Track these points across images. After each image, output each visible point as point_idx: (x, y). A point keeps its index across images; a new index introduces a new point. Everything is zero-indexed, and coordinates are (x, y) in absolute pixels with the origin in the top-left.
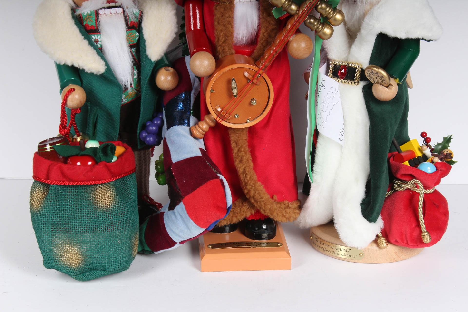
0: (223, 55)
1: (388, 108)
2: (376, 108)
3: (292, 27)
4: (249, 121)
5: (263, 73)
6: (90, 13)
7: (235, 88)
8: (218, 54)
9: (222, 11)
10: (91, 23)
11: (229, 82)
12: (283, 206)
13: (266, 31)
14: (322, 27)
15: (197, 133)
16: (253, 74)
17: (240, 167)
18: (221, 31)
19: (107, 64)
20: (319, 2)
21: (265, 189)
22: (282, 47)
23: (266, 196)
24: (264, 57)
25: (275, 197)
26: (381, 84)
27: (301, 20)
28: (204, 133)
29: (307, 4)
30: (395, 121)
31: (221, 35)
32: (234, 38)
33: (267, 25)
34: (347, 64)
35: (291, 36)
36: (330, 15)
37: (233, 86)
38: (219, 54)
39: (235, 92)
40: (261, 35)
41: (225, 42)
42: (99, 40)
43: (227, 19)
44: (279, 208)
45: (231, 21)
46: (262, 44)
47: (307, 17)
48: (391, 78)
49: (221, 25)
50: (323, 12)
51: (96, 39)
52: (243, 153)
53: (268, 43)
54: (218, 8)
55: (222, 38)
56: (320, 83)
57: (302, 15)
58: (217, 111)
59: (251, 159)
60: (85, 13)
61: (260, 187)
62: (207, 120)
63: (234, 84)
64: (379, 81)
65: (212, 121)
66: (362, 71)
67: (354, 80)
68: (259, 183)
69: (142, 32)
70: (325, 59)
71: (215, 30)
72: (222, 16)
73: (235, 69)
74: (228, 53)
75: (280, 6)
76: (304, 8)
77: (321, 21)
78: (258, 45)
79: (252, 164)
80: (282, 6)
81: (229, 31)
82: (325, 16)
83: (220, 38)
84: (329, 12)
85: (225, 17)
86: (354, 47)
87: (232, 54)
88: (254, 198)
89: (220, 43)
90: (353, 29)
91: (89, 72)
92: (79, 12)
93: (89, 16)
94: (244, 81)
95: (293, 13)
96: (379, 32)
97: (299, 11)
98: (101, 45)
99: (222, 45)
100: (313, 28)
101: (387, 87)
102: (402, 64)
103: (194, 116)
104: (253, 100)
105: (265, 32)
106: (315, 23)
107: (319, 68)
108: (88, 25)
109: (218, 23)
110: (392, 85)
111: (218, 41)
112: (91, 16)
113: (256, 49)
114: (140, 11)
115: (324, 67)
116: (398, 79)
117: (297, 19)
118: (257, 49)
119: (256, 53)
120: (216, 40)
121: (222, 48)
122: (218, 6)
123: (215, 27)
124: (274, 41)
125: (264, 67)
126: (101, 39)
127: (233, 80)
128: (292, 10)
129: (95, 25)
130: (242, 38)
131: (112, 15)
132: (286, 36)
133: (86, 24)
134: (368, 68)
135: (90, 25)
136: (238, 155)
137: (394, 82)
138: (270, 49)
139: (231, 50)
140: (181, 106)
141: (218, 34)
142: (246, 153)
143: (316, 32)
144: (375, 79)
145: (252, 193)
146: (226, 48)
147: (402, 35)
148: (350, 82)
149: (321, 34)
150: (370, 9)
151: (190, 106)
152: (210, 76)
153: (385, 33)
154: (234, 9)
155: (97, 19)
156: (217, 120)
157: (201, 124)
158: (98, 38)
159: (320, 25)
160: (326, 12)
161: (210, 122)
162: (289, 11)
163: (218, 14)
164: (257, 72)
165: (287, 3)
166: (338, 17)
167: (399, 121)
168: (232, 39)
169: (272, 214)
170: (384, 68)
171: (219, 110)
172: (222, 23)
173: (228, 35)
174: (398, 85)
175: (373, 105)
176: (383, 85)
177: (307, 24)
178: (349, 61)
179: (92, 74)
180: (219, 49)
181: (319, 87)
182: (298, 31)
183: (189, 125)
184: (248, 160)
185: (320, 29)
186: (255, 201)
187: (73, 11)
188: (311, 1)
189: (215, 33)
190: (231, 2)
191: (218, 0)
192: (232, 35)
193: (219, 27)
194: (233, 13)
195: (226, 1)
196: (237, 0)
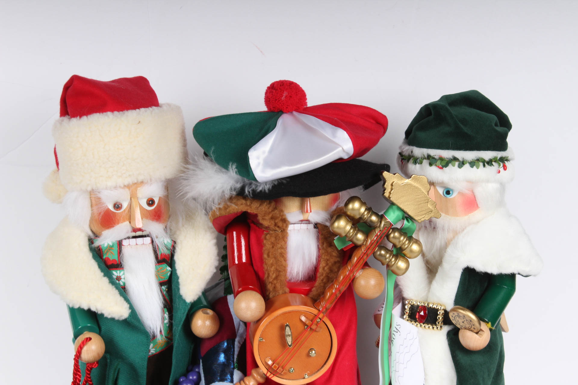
0: (274, 294)
1: (479, 359)
2: (464, 359)
3: (359, 260)
4: (306, 376)
5: (323, 317)
6: (111, 245)
7: (289, 335)
8: (268, 294)
9: (273, 241)
10: (112, 256)
11: (282, 328)
13: (327, 264)
14: (396, 260)
16: (311, 318)
18: (272, 265)
19: (131, 307)
20: (391, 230)
22: (347, 284)
24: (324, 297)
26: (469, 329)
27: (370, 251)
29: (377, 233)
30: (489, 375)
31: (272, 270)
32: (288, 274)
33: (328, 258)
34: (426, 305)
35: (357, 271)
36: (405, 245)
37: (287, 333)
38: (269, 293)
39: (289, 340)
40: (320, 270)
41: (276, 278)
42: (122, 277)
43: (279, 251)
45: (284, 253)
46: (322, 280)
47: (377, 248)
48: (482, 322)
49: (272, 258)
50: (396, 242)
51: (119, 276)
53: (330, 280)
54: (268, 237)
55: (273, 273)
56: (393, 328)
57: (370, 245)
58: (268, 364)
60: (106, 245)
62: (255, 375)
63: (288, 331)
64: (467, 326)
65: (261, 377)
66: (446, 313)
67: (436, 325)
69: (175, 267)
70: (400, 298)
71: (264, 263)
72: (273, 247)
73: (290, 312)
74: (281, 292)
75: (344, 235)
76: (373, 237)
77: (394, 252)
78: (317, 281)
80: (346, 236)
81: (282, 265)
82: (399, 246)
83: (271, 274)
84: (404, 242)
85: (276, 248)
86: (435, 284)
87: (285, 293)
89: (271, 280)
90: (433, 261)
91: (109, 317)
92: (97, 243)
93: (110, 248)
94: (300, 327)
95: (359, 243)
96: (465, 266)
97: (367, 241)
98: (124, 283)
99: (273, 282)
100: (384, 261)
101: (477, 333)
102: (495, 304)
103: (238, 369)
104: (311, 350)
105: (325, 266)
106: (386, 255)
107: (393, 309)
108: (108, 258)
109: (268, 256)
110: (483, 331)
111: (268, 277)
112: (113, 248)
113: (314, 287)
114: (172, 240)
115: (399, 307)
116: (490, 323)
117: (364, 251)
118: (316, 287)
119: (314, 291)
120: (266, 276)
121: (273, 286)
122: (268, 235)
123: (264, 260)
124: (337, 278)
125: (324, 310)
126: (125, 276)
127: (287, 325)
128: (357, 240)
129: (117, 259)
130: (298, 273)
131: (138, 246)
132: (351, 271)
133: (106, 258)
134: (453, 310)
135: (111, 259)
137: (485, 327)
138: (332, 287)
139: (284, 288)
140: (222, 358)
141: (269, 268)
143: (388, 266)
144: (462, 324)
146: (278, 286)
147: (494, 270)
148: (431, 327)
149: (394, 268)
150: (454, 237)
151: (233, 358)
152: (258, 321)
153: (472, 267)
154: (287, 238)
155: (120, 252)
156: (268, 375)
157: (247, 379)
158: (121, 275)
159: (392, 258)
160: (400, 242)
161: (259, 377)
162: (355, 240)
163: (267, 245)
164: (316, 316)
165: (352, 231)
166: (415, 247)
167: (492, 375)
168: (286, 275)
170: (473, 309)
171: (270, 362)
172: (273, 256)
173: (280, 270)
174: (491, 330)
175: (460, 356)
176: (472, 331)
177: (378, 257)
178: (429, 301)
179: (113, 319)
180: (270, 287)
181: (393, 332)
182: (366, 265)
183: (232, 381)
185: (393, 263)
187: (91, 241)
188: (381, 229)
189: (264, 268)
190: (284, 230)
191: (267, 228)
192: (285, 270)
193: (269, 261)
194: (286, 243)
195: (277, 229)
196: (291, 227)
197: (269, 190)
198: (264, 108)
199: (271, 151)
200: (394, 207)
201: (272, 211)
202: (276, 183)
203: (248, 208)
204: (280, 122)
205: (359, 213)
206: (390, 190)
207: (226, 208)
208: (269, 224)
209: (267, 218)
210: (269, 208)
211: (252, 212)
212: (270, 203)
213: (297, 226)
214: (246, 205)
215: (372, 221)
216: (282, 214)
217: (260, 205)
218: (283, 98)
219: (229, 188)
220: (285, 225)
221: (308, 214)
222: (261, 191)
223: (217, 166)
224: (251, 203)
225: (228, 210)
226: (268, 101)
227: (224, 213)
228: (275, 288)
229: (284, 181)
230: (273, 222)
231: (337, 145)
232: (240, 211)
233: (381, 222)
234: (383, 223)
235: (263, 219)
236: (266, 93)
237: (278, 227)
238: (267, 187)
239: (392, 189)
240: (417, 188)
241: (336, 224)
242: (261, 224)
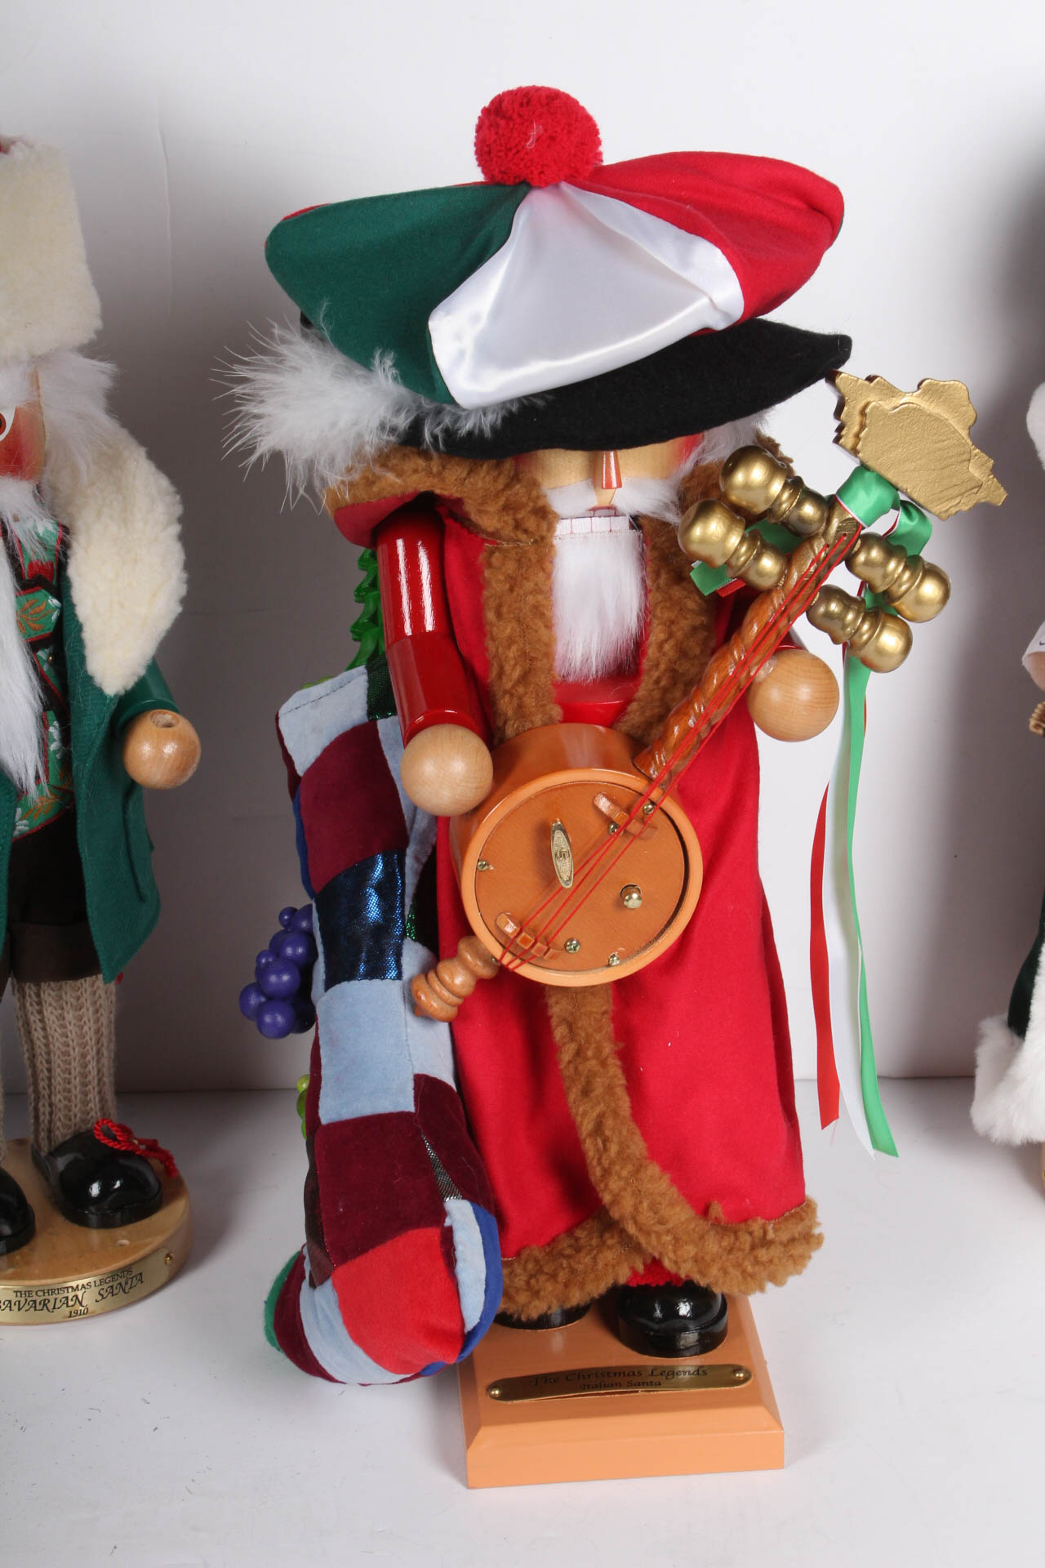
0: (518, 727)
3: (764, 632)
4: (616, 962)
8: (500, 723)
9: (509, 572)
12: (746, 1240)
15: (434, 1004)
17: (585, 1113)
18: (511, 641)
20: (859, 542)
21: (674, 1189)
22: (731, 696)
23: (681, 1214)
25: (717, 1209)
27: (796, 607)
28: (459, 1001)
29: (817, 552)
31: (511, 655)
32: (557, 662)
33: (672, 616)
35: (761, 663)
36: (900, 586)
38: (505, 723)
39: (565, 868)
40: (651, 652)
41: (524, 678)
43: (530, 599)
44: (730, 1251)
45: (544, 606)
46: (657, 682)
47: (818, 595)
49: (510, 621)
50: (874, 574)
52: (593, 1064)
53: (679, 679)
54: (496, 559)
55: (515, 665)
57: (797, 589)
59: (623, 1081)
61: (658, 1182)
62: (469, 958)
63: (560, 843)
65: (485, 962)
68: (654, 1169)
69: (70, 597)
71: (489, 636)
72: (511, 590)
74: (538, 720)
75: (717, 559)
76: (805, 564)
78: (643, 685)
79: (625, 1104)
80: (726, 562)
81: (540, 640)
82: (881, 589)
83: (507, 668)
84: (896, 576)
85: (521, 592)
87: (552, 722)
88: (636, 1222)
89: (508, 685)
95: (765, 583)
97: (788, 577)
99: (514, 691)
100: (840, 633)
103: (417, 939)
105: (666, 640)
106: (845, 616)
109: (499, 615)
111: (500, 675)
113: (635, 700)
114: (58, 524)
117: (780, 605)
118: (640, 700)
119: (635, 716)
120: (494, 672)
121: (515, 701)
122: (497, 554)
123: (488, 628)
124: (701, 683)
128: (760, 573)
130: (586, 659)
132: (744, 665)
136: (576, 1068)
138: (687, 712)
139: (548, 707)
140: (373, 909)
141: (500, 650)
142: (603, 1063)
143: (850, 646)
145: (628, 1204)
146: (530, 701)
149: (868, 651)
151: (403, 905)
154: (551, 562)
157: (445, 968)
159: (863, 622)
160: (885, 576)
161: (479, 964)
162: (752, 576)
163: (495, 582)
164: (640, 795)
166: (930, 589)
168: (551, 669)
169: (702, 1273)
172: (512, 616)
173: (533, 655)
177: (820, 621)
180: (506, 705)
184: (610, 1089)
185: (865, 637)
186: (640, 1230)
188: (831, 540)
189: (486, 649)
190: (543, 538)
191: (495, 536)
192: (549, 655)
193: (501, 629)
194: (549, 576)
195: (523, 537)
196: (561, 528)
197: (493, 428)
198: (475, 175)
199: (497, 311)
200: (868, 475)
201: (508, 486)
202: (514, 409)
203: (436, 481)
204: (522, 219)
205: (767, 499)
206: (856, 429)
207: (369, 482)
208: (498, 526)
209: (492, 507)
210: (495, 480)
211: (446, 493)
212: (498, 466)
213: (581, 526)
214: (430, 473)
215: (802, 520)
216: (534, 493)
217: (470, 472)
218: (530, 144)
219: (375, 423)
220: (544, 525)
221: (610, 491)
222: (470, 433)
223: (339, 359)
224: (444, 467)
225: (375, 489)
226: (484, 152)
227: (363, 496)
228: (520, 706)
229: (540, 403)
230: (509, 519)
231: (694, 291)
232: (410, 490)
233: (829, 522)
234: (835, 523)
235: (480, 512)
236: (479, 128)
237: (526, 531)
238: (488, 422)
239: (862, 427)
240: (936, 419)
241: (697, 531)
242: (476, 526)
